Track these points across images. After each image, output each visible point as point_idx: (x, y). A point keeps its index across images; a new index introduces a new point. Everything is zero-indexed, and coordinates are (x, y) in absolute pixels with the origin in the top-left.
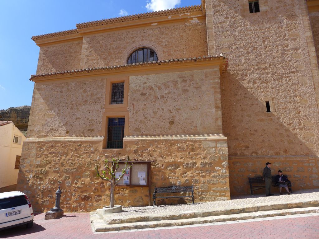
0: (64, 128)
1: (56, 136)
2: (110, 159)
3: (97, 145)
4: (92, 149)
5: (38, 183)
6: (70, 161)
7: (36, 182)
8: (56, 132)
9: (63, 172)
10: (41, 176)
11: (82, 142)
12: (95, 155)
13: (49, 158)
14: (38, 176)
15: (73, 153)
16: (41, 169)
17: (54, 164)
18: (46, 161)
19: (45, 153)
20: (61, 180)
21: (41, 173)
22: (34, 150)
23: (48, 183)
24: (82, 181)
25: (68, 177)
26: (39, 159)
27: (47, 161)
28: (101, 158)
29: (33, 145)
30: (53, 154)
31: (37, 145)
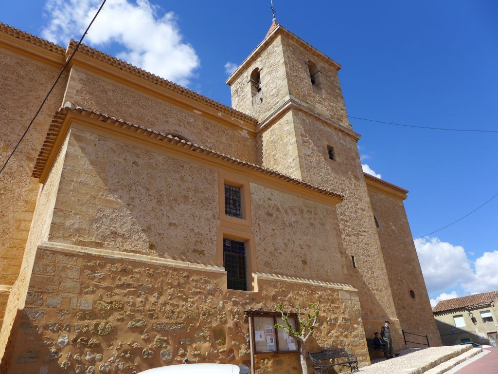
0: (144, 236)
1: (126, 251)
2: (240, 307)
3: (218, 280)
4: (209, 287)
5: (88, 357)
6: (168, 307)
7: (81, 355)
8: (126, 241)
9: (152, 329)
10: (93, 340)
11: (191, 272)
12: (215, 299)
13: (116, 298)
14: (87, 341)
15: (173, 291)
16: (94, 322)
17: (131, 310)
18: (109, 303)
19: (104, 284)
20: (151, 349)
21: (95, 333)
22: (73, 274)
23: (118, 357)
24: (196, 349)
25: (165, 341)
26: (90, 298)
27: (111, 303)
28: (226, 305)
29: (71, 262)
30: (127, 288)
31: (81, 263)
